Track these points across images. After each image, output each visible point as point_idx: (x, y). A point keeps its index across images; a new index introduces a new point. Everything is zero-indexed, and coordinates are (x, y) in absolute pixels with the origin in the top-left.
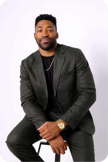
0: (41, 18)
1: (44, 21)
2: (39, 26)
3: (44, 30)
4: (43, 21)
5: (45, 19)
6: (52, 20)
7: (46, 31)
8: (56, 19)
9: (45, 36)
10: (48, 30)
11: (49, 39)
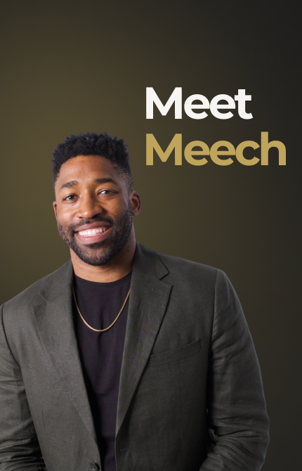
0: (70, 148)
1: (83, 162)
2: (65, 182)
3: (84, 194)
4: (79, 158)
5: (85, 154)
6: (111, 152)
7: (93, 197)
8: (125, 143)
9: (90, 216)
10: (97, 190)
11: (108, 224)
